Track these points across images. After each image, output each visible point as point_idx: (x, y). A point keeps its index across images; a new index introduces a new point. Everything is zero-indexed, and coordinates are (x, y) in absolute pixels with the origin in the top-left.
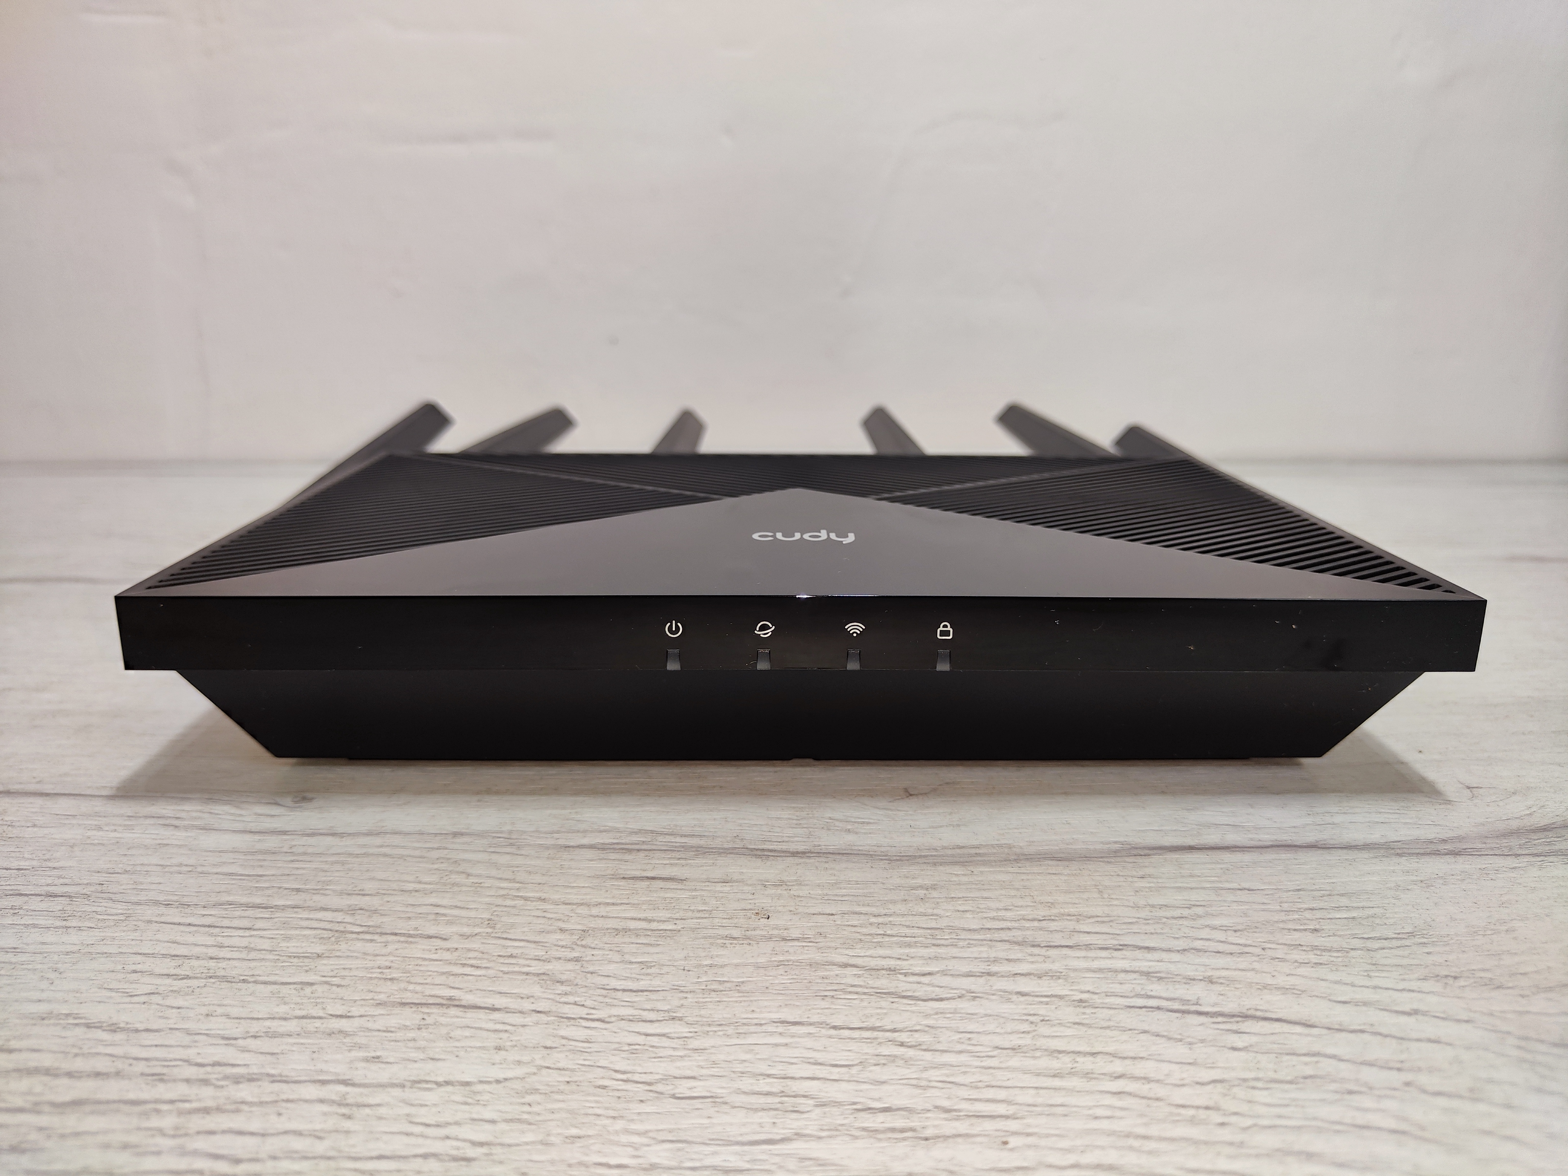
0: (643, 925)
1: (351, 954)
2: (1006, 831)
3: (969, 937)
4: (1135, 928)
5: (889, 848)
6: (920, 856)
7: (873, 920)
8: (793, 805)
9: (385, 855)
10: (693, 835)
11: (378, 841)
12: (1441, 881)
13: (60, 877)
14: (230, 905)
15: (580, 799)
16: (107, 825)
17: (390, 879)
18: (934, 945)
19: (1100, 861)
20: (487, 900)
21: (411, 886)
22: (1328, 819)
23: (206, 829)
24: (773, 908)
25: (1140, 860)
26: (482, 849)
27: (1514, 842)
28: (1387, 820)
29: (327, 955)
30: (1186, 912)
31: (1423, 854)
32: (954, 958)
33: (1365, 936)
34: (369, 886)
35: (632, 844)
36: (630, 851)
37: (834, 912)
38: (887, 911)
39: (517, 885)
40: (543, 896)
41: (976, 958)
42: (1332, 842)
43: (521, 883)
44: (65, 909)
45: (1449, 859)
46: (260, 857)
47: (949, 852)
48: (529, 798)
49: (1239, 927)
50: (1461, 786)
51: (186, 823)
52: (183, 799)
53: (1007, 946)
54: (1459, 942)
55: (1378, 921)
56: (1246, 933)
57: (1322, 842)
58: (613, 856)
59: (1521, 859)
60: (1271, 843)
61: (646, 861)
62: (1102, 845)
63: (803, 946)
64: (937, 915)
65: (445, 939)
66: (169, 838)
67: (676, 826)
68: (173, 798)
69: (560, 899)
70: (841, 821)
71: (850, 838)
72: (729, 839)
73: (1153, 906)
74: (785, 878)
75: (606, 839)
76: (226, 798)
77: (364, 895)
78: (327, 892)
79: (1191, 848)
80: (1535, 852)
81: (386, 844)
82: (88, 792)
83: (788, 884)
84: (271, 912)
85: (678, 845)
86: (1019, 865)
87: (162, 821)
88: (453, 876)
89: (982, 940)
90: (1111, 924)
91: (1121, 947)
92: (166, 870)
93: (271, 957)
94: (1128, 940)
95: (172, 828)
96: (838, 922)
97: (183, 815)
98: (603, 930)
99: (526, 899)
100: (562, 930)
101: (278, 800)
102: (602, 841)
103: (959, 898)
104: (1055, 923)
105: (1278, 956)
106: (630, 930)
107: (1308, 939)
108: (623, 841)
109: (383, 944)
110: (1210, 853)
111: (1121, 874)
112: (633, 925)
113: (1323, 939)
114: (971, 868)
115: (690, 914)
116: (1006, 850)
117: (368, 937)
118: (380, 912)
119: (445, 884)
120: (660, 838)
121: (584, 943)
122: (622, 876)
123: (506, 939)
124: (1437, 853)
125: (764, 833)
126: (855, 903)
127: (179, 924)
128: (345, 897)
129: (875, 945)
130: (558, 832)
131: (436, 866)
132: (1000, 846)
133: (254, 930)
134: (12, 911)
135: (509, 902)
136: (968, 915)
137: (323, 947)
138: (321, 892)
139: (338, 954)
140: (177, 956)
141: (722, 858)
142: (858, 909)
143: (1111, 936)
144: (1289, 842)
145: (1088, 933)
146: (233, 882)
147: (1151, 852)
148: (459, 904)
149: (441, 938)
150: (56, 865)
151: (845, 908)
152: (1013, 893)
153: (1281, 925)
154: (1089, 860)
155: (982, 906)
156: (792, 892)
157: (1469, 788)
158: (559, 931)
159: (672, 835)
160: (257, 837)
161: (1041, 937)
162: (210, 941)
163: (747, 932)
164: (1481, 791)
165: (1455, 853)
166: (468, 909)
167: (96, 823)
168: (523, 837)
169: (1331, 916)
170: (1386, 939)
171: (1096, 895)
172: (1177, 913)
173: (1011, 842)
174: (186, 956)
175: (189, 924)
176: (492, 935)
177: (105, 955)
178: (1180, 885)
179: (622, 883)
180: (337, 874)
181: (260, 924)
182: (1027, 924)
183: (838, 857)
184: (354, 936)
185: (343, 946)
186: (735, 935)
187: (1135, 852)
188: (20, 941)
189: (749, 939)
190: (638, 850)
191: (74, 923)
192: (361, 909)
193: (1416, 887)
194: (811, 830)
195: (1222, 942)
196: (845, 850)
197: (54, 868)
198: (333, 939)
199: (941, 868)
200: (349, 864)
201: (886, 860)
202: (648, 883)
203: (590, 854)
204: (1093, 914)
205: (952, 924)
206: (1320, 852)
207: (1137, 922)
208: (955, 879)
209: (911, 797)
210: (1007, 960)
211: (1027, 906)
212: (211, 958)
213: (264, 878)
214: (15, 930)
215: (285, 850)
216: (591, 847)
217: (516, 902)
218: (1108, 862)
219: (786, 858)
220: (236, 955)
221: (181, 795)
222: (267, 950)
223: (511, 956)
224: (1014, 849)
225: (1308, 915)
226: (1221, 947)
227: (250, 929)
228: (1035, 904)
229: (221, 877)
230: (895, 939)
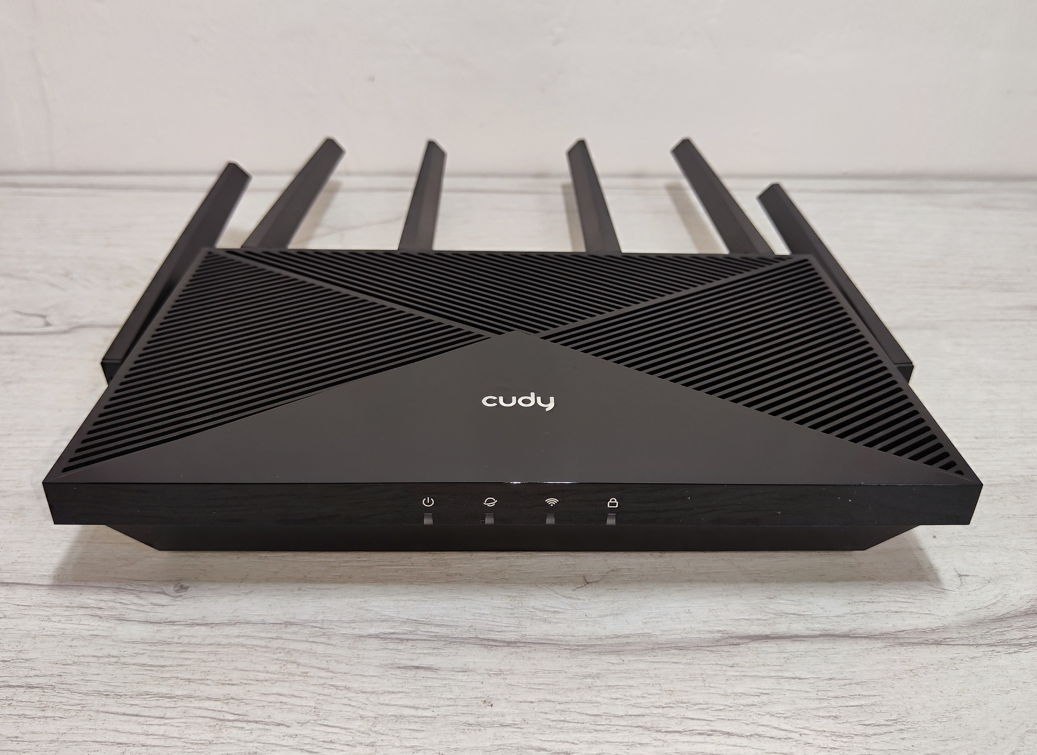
0: (412, 712)
1: (231, 741)
2: (648, 620)
3: (617, 723)
4: (722, 715)
5: (570, 638)
6: (591, 646)
7: (558, 707)
8: (510, 594)
9: (243, 645)
10: (443, 625)
11: (235, 631)
12: (923, 671)
13: (32, 669)
14: (148, 695)
15: (367, 587)
16: (54, 615)
17: (248, 669)
18: (595, 731)
19: (708, 651)
20: (312, 688)
21: (262, 676)
22: (861, 608)
23: (121, 619)
24: (495, 696)
25: (732, 649)
26: (305, 639)
27: (978, 632)
28: (899, 610)
29: (214, 742)
30: (756, 700)
31: (917, 644)
32: (607, 742)
33: (867, 723)
34: (236, 676)
35: (403, 634)
36: (402, 640)
37: (533, 700)
38: (567, 699)
39: (331, 674)
40: (349, 685)
41: (621, 743)
42: (860, 631)
43: (333, 672)
44: (42, 699)
45: (933, 648)
46: (160, 648)
47: (610, 641)
48: (332, 586)
49: (788, 714)
50: (955, 573)
51: (106, 613)
52: (101, 588)
53: (640, 731)
54: (924, 729)
55: (876, 709)
56: (792, 720)
57: (853, 632)
58: (391, 646)
59: (982, 649)
60: (819, 633)
61: (412, 651)
62: (709, 635)
63: (513, 732)
64: (599, 703)
65: (289, 727)
66: (97, 629)
67: (431, 615)
68: (93, 587)
69: (358, 688)
70: (540, 610)
71: (546, 628)
72: (466, 628)
73: (736, 694)
74: (503, 668)
75: (385, 629)
76: (129, 588)
77: (233, 685)
78: (208, 682)
79: (766, 638)
80: (990, 642)
81: (241, 634)
82: (34, 581)
83: (505, 673)
84: (175, 701)
85: (433, 634)
86: (654, 654)
87: (89, 612)
88: (289, 666)
89: (625, 726)
90: (708, 711)
91: (712, 733)
92: (100, 661)
93: (179, 744)
94: (718, 726)
95: (97, 618)
96: (536, 710)
97: (102, 605)
98: (387, 717)
99: (337, 687)
100: (362, 717)
101: (164, 588)
102: (383, 631)
103: (613, 686)
104: (672, 710)
105: (809, 742)
106: (404, 717)
107: (830, 725)
108: (397, 631)
109: (250, 732)
110: (778, 642)
111: (719, 663)
112: (407, 712)
113: (839, 725)
114: (622, 657)
115: (442, 702)
116: (647, 639)
117: (239, 724)
118: (245, 701)
119: (284, 674)
120: (422, 628)
121: (376, 729)
122: (398, 666)
123: (327, 726)
124: (926, 643)
125: (489, 623)
126: (547, 692)
127: (117, 714)
128: (221, 686)
129: (558, 730)
130: (354, 622)
131: (277, 656)
132: (643, 635)
133: (166, 719)
134: (8, 702)
135: (326, 691)
136: (618, 702)
137: (213, 735)
138: (205, 682)
139: (222, 741)
140: (121, 744)
141: (462, 648)
142: (549, 697)
143: (707, 722)
144: (831, 632)
145: (693, 719)
146: (146, 673)
147: (741, 641)
148: (295, 693)
149: (286, 725)
150: (27, 657)
151: (541, 696)
152: (648, 681)
153: (815, 712)
154: (699, 650)
155: (628, 694)
156: (507, 681)
157: (960, 576)
158: (360, 718)
159: (429, 624)
160: (156, 627)
161: (663, 724)
162: (139, 729)
163: (479, 719)
164: (968, 578)
165: (937, 643)
166: (300, 697)
167: (45, 613)
168: (331, 627)
169: (847, 704)
170: (878, 726)
171: (701, 684)
172: (750, 700)
173: (650, 631)
174: (126, 744)
175: (124, 714)
176: (318, 722)
177: (75, 743)
178: (755, 674)
179: (398, 672)
180: (213, 664)
181: (169, 714)
182: (655, 711)
183: (537, 646)
184: (230, 724)
185: (225, 733)
186: (471, 722)
187: (730, 641)
188: (19, 731)
189: (479, 725)
190: (407, 640)
191: (49, 713)
192: (232, 699)
193: (906, 676)
194: (520, 619)
195: (776, 728)
196: (542, 639)
197: (27, 660)
198: (217, 727)
199: (603, 657)
200: (219, 654)
201: (568, 649)
202: (415, 672)
203: (375, 643)
204: (698, 702)
205: (607, 711)
206: (850, 641)
207: (724, 709)
208: (612, 668)
209: (587, 586)
210: (640, 744)
211: (657, 694)
212: (143, 746)
213: (166, 669)
214: (13, 721)
215: (176, 640)
216: (377, 636)
217: (331, 691)
218: (712, 651)
219: (502, 648)
220: (157, 742)
221: (98, 585)
222: (177, 738)
223: (331, 742)
224: (652, 639)
225: (833, 703)
226: (775, 733)
227: (163, 718)
228: (661, 692)
229: (138, 667)
230: (571, 724)
